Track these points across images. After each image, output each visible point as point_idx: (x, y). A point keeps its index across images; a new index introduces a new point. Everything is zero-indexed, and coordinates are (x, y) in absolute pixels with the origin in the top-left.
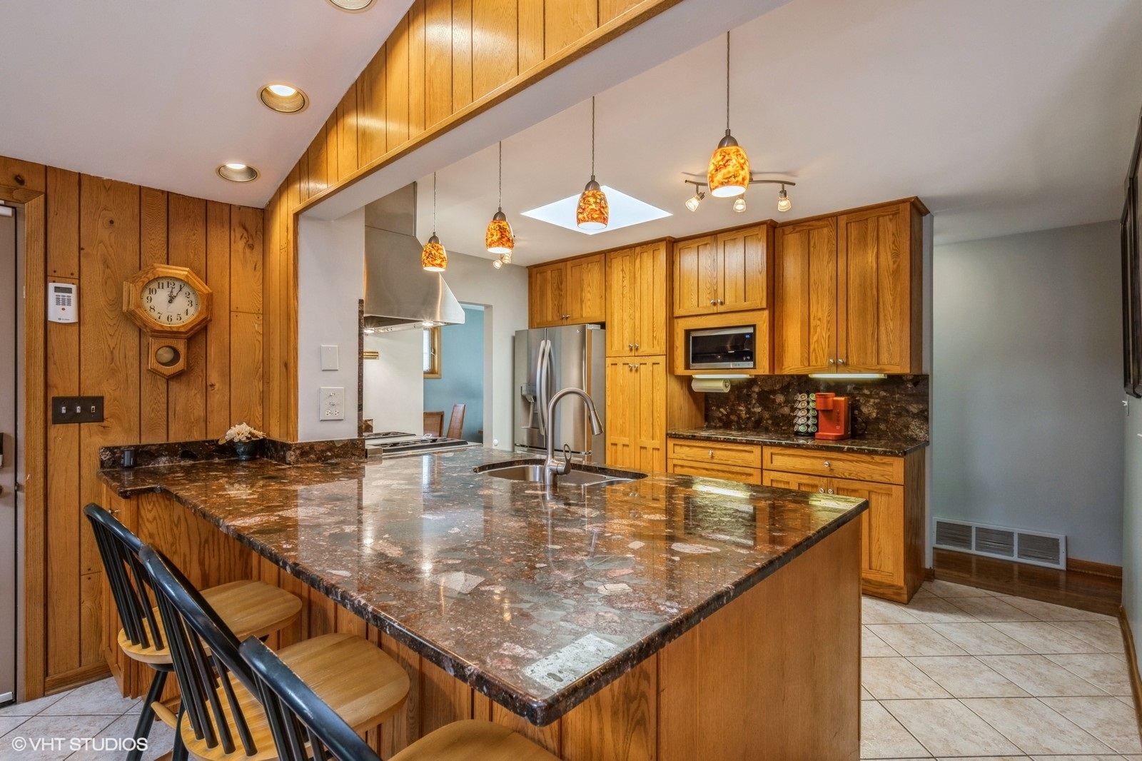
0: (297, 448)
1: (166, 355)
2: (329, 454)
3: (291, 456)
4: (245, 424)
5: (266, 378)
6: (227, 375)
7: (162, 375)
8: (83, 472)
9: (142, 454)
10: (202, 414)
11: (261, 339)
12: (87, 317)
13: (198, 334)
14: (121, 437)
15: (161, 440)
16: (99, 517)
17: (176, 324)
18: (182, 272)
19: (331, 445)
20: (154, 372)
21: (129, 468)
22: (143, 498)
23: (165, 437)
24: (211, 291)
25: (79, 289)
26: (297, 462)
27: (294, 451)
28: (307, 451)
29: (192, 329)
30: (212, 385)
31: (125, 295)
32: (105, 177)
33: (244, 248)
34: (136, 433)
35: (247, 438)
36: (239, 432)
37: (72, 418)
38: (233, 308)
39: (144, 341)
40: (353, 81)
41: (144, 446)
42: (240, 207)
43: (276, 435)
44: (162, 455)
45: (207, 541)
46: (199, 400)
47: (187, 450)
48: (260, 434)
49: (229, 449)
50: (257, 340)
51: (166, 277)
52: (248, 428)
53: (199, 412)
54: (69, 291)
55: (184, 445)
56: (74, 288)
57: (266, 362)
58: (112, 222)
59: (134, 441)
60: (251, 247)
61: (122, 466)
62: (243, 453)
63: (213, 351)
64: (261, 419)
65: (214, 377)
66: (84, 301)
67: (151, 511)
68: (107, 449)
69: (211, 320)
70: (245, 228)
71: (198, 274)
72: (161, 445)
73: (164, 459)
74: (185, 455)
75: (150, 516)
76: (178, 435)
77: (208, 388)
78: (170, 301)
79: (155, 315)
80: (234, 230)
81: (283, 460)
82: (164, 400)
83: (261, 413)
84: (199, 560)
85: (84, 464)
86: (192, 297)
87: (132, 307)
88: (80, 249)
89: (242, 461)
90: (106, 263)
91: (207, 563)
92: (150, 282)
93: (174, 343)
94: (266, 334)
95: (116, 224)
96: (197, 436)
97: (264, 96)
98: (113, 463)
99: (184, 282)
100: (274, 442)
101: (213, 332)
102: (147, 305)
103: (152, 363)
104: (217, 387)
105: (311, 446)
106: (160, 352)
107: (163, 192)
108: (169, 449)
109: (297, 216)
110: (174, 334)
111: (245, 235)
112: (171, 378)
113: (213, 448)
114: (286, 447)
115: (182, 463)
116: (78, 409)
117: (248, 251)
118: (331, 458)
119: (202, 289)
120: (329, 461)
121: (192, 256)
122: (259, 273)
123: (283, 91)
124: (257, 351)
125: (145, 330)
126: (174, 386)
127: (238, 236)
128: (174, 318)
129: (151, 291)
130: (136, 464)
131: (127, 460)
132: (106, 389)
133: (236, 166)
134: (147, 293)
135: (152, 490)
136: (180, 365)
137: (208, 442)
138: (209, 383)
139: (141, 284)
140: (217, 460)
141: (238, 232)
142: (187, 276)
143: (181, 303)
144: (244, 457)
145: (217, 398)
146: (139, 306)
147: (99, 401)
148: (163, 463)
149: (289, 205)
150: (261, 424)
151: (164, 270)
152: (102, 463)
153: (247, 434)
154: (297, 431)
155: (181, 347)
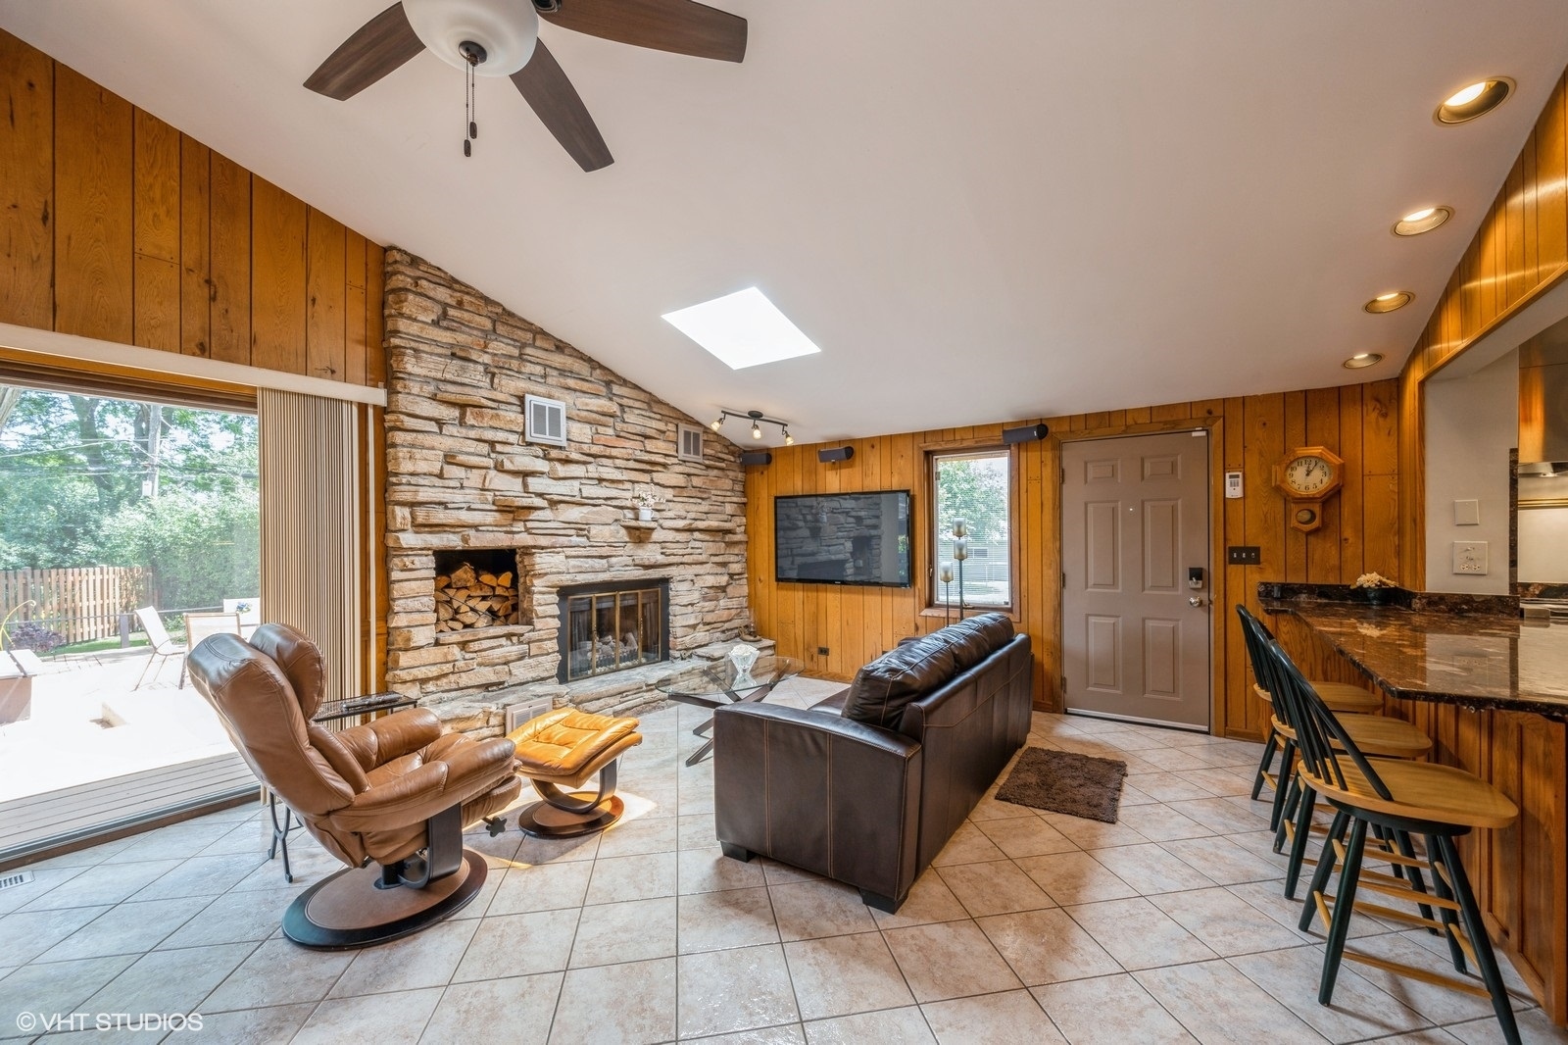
0: (1425, 598)
1: (1306, 516)
2: (1465, 607)
3: (1416, 604)
4: (1375, 573)
5: (1400, 533)
6: (1361, 531)
7: (1302, 531)
8: (1247, 598)
9: (1288, 591)
10: (1337, 563)
11: (1396, 498)
12: (1249, 493)
13: (1331, 498)
14: (1273, 577)
15: (1302, 580)
16: (1273, 649)
17: (1312, 492)
18: (1317, 450)
19: (1468, 599)
20: (1296, 529)
21: (1277, 599)
22: (1280, 616)
23: (1305, 578)
24: (1342, 461)
25: (1244, 474)
26: (1424, 610)
27: (1420, 599)
28: (1435, 601)
29: (1325, 494)
30: (1346, 540)
31: (1273, 474)
32: (1260, 394)
33: (1377, 418)
34: (1283, 575)
35: (1376, 585)
36: (1369, 579)
37: (1239, 561)
38: (1366, 472)
39: (1288, 507)
40: (1456, 264)
41: (1288, 584)
42: (1372, 383)
43: (1408, 586)
44: (1302, 593)
45: (1329, 658)
46: (1334, 552)
47: (1323, 591)
48: (1392, 584)
49: (1361, 594)
50: (1392, 499)
51: (1303, 457)
52: (1378, 577)
53: (1334, 561)
54: (1238, 476)
55: (1320, 586)
56: (1240, 474)
57: (1400, 517)
58: (1264, 424)
59: (1281, 580)
60: (1385, 416)
61: (1272, 596)
62: (1374, 598)
63: (1346, 511)
64: (1396, 570)
65: (1348, 533)
66: (1247, 482)
67: (1286, 628)
68: (1262, 583)
69: (1343, 486)
70: (1377, 400)
71: (1331, 449)
72: (1301, 585)
73: (1304, 596)
74: (1321, 595)
75: (1285, 629)
76: (1315, 579)
77: (1342, 542)
78: (1308, 475)
79: (1296, 486)
80: (1367, 405)
81: (1409, 606)
82: (1305, 551)
83: (1397, 564)
84: (1323, 670)
85: (1248, 592)
86: (1326, 469)
87: (1278, 483)
88: (1244, 447)
89: (1373, 605)
90: (1261, 454)
91: (1329, 674)
92: (1292, 462)
93: (1311, 506)
94: (1401, 493)
95: (1268, 425)
96: (1332, 580)
97: (1371, 307)
98: (1266, 593)
99: (1318, 459)
100: (1403, 591)
101: (1346, 495)
102: (1290, 480)
103: (1294, 523)
104: (1350, 541)
105: (1442, 598)
106: (1300, 514)
107: (1301, 391)
108: (1310, 589)
109: (1422, 384)
110: (1310, 500)
111: (1378, 406)
112: (1308, 534)
113: (1347, 591)
114: (1411, 595)
115: (1319, 601)
116: (1244, 555)
117: (1381, 420)
118: (1468, 611)
119: (1334, 461)
120: (1465, 614)
121: (1326, 435)
122: (1394, 438)
123: (1388, 298)
124: (1392, 507)
125: (1289, 499)
126: (1312, 539)
127: (1371, 408)
128: (1311, 487)
129: (1292, 469)
130: (1282, 597)
131: (1276, 593)
132: (1260, 542)
133: (1361, 358)
134: (1289, 471)
135: (1286, 611)
136: (1316, 523)
137: (1343, 586)
138: (1343, 538)
139: (1284, 465)
140: (1350, 602)
141: (1370, 405)
142: (1321, 453)
143: (1317, 474)
144: (1375, 602)
145: (1349, 552)
146: (1283, 481)
147: (1257, 550)
148: (1303, 597)
149: (1416, 374)
150: (1397, 575)
151: (1302, 451)
152: (1259, 593)
153: (1376, 582)
154: (1424, 582)
155: (1317, 509)
